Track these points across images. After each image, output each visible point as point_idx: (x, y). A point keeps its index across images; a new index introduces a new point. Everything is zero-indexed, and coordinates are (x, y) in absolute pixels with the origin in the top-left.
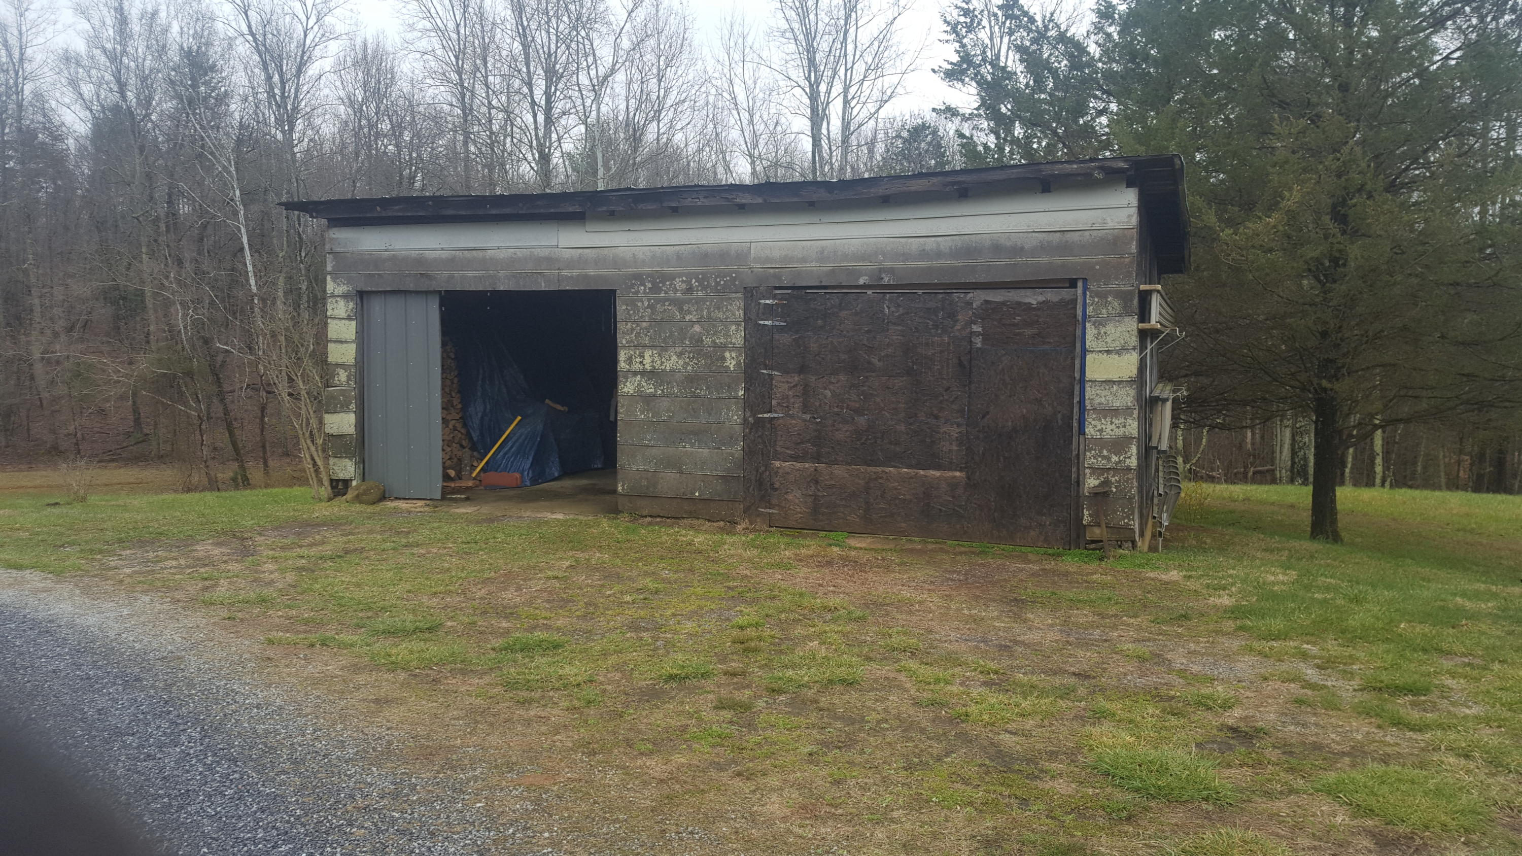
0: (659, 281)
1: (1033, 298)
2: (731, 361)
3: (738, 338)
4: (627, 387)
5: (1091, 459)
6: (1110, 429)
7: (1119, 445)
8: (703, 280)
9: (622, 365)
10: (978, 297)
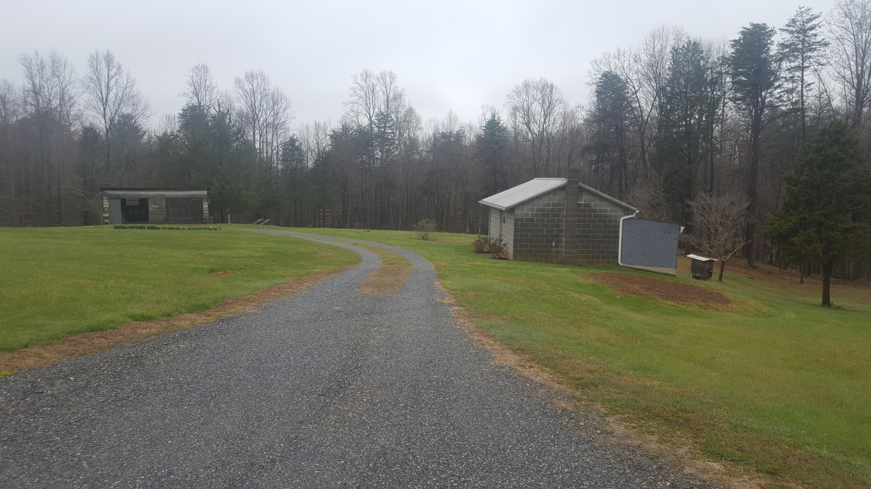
0: (154, 198)
1: (197, 200)
2: (164, 206)
3: (165, 204)
4: (150, 209)
5: (204, 215)
6: (206, 212)
7: (207, 213)
8: (160, 198)
9: (149, 207)
10: (192, 200)
